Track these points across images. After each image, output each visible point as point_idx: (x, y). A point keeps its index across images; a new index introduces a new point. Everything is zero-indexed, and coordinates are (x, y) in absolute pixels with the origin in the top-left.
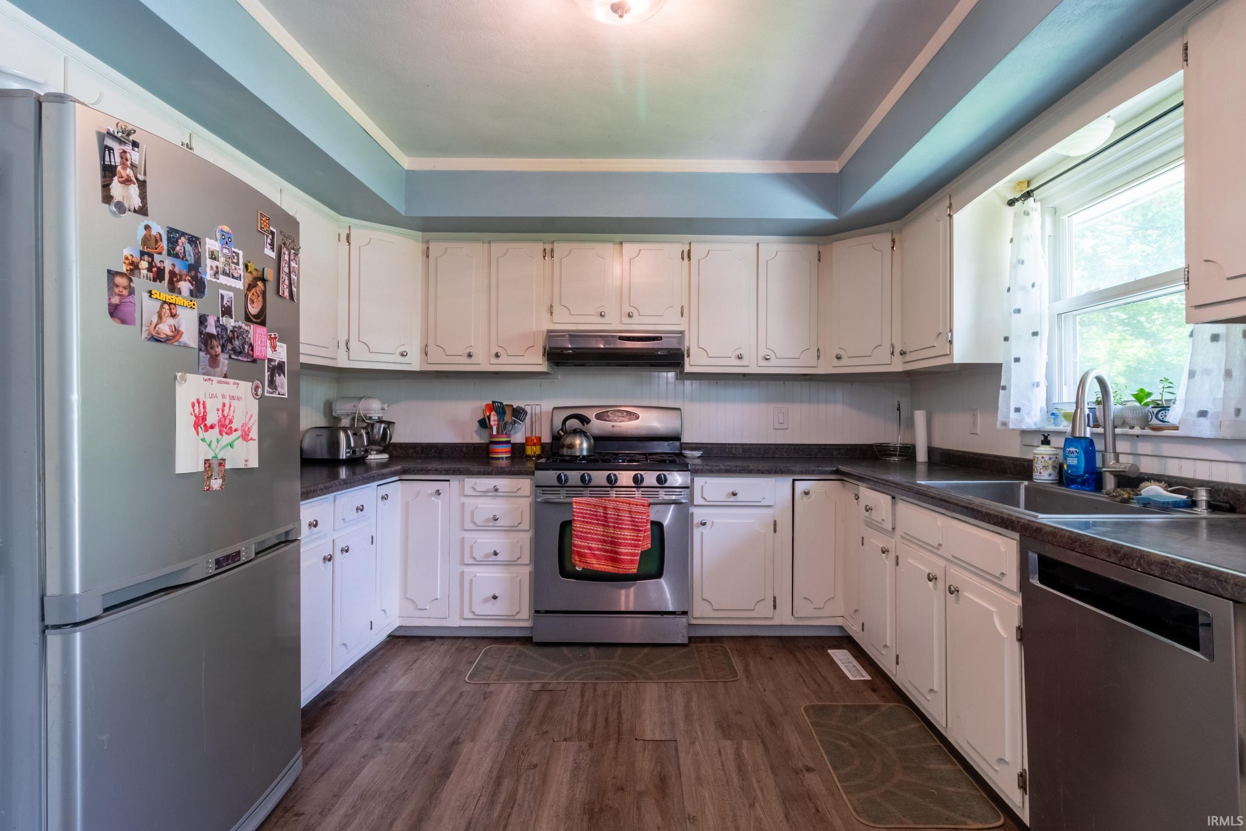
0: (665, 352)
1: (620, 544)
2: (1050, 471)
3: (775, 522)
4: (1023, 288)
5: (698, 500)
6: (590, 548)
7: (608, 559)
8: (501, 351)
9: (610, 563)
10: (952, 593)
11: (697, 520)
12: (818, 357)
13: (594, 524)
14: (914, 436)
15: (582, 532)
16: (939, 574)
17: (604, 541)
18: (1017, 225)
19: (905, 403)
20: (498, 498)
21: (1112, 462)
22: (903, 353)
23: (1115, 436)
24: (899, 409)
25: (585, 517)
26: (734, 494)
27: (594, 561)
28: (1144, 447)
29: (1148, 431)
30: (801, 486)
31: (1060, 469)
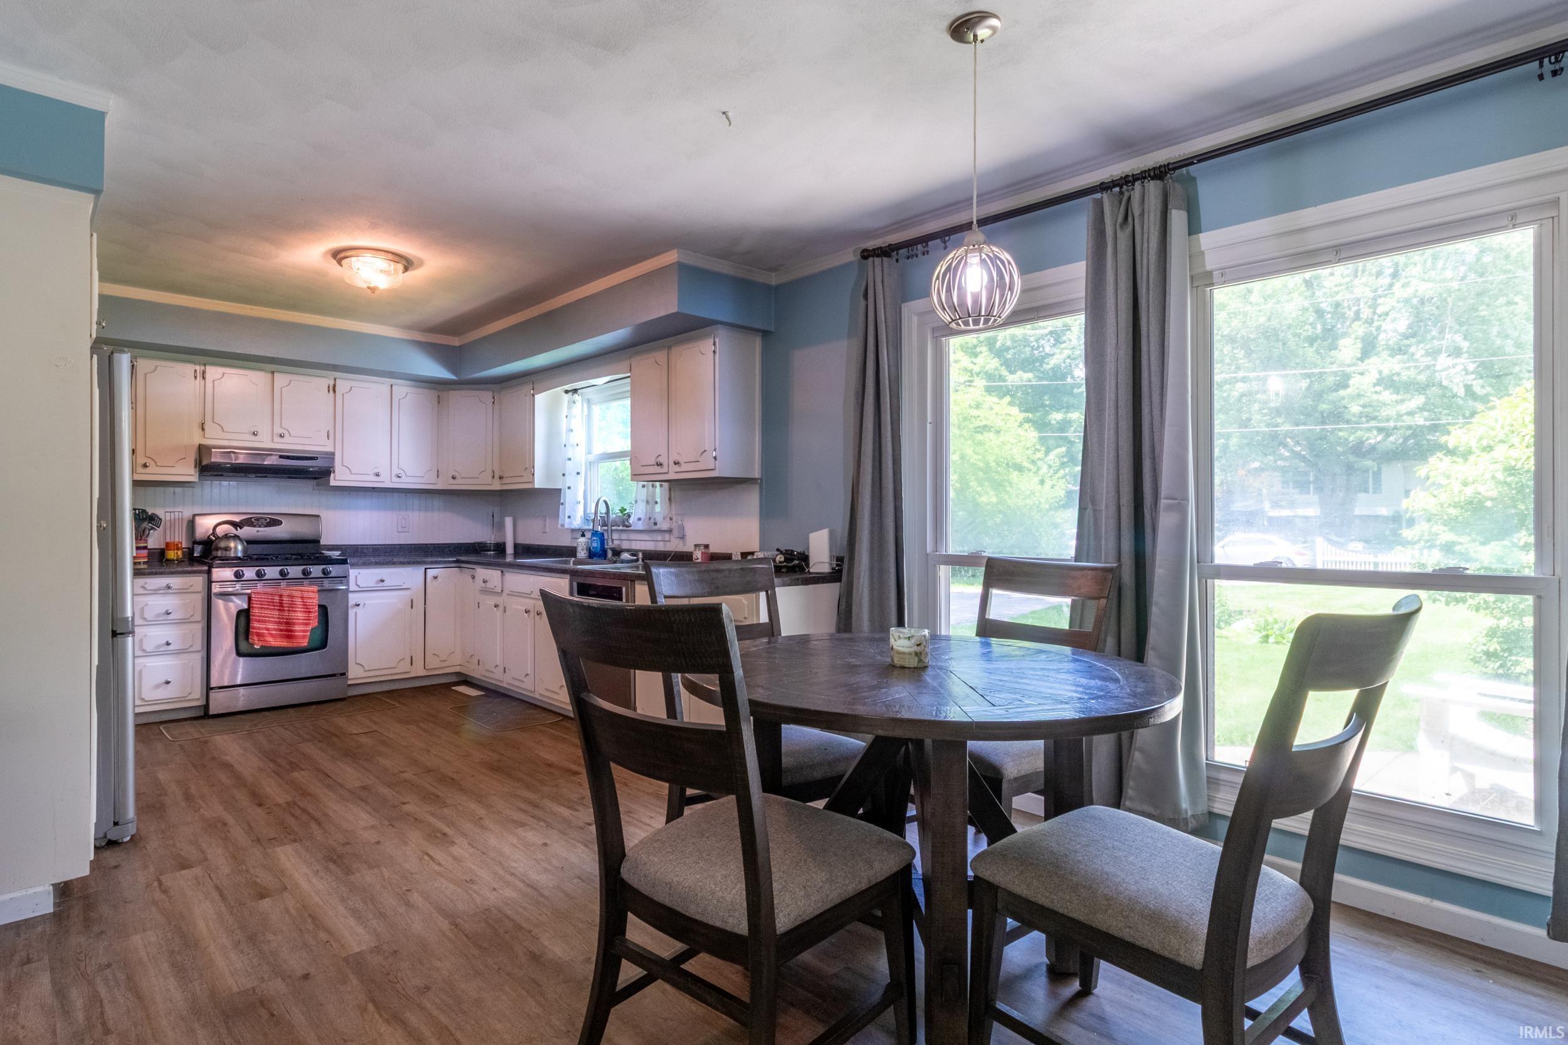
0: (316, 469)
1: (294, 624)
2: (585, 551)
3: (412, 600)
4: (572, 445)
5: (352, 587)
6: (267, 629)
7: (282, 637)
8: (149, 462)
9: (284, 640)
10: (538, 614)
11: (351, 602)
12: (438, 476)
13: (270, 609)
14: (504, 536)
15: (260, 616)
16: (530, 608)
17: (280, 623)
18: (569, 408)
19: (497, 510)
20: (168, 595)
21: (610, 544)
22: (501, 478)
23: (612, 530)
24: (493, 516)
25: (262, 604)
26: (382, 581)
27: (270, 639)
28: (624, 536)
29: (625, 528)
30: (431, 573)
31: (589, 550)
